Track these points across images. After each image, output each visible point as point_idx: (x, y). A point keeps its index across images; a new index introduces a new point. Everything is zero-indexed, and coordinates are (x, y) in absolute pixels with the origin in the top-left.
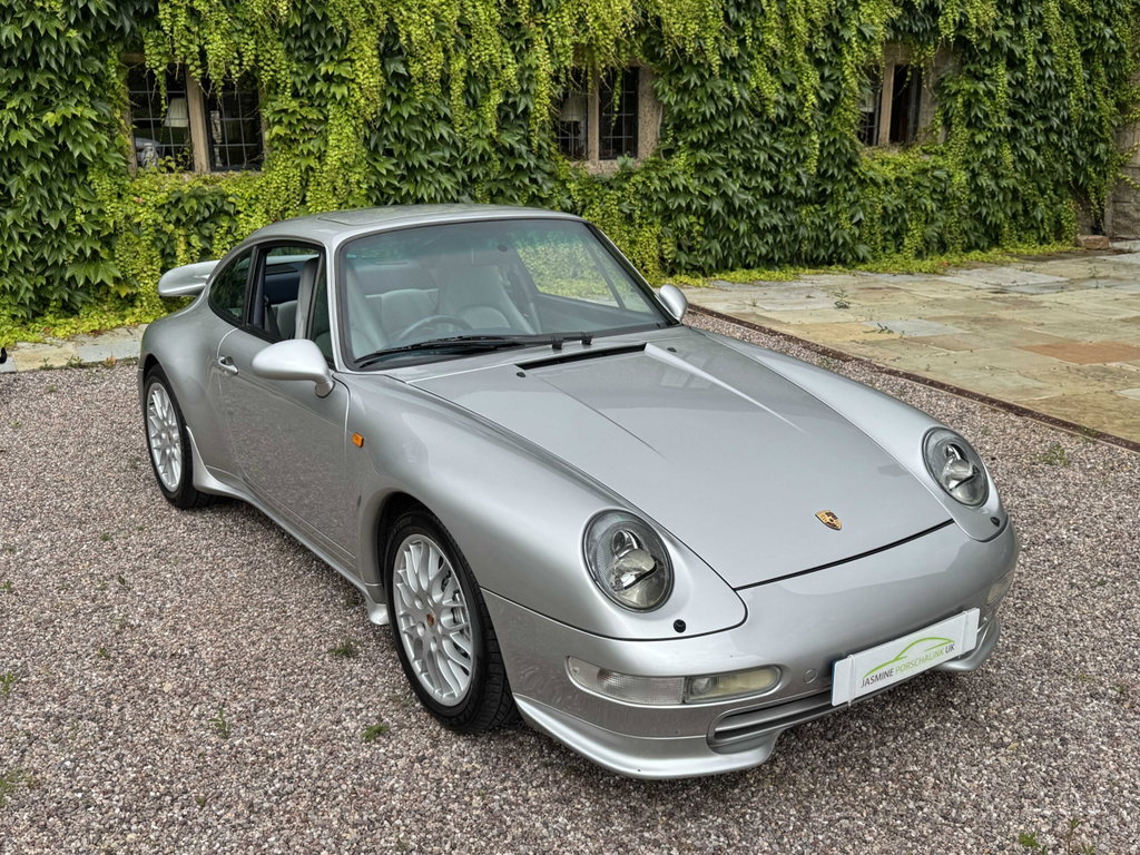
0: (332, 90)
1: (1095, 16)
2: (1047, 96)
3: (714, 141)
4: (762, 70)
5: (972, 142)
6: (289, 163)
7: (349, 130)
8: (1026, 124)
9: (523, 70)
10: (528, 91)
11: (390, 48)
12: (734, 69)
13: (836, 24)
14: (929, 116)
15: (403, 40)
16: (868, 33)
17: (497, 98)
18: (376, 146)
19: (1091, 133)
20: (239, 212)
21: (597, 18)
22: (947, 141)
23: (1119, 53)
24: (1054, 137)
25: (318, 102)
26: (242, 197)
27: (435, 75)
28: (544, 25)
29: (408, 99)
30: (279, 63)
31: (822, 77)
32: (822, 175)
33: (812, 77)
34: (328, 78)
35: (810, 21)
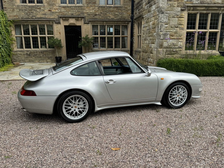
1: (6, 26)
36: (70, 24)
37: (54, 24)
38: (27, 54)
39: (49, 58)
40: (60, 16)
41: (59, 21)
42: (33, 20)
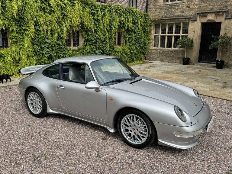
0: (25, 32)
1: (145, 26)
2: (139, 38)
3: (93, 44)
4: (100, 32)
5: (130, 45)
6: (16, 47)
7: (29, 40)
8: (137, 42)
9: (61, 30)
10: (62, 34)
11: (36, 24)
12: (96, 32)
13: (111, 25)
14: (123, 41)
15: (39, 23)
16: (115, 27)
17: (57, 35)
18: (34, 43)
19: (145, 44)
20: (5, 57)
21: (73, 21)
22: (126, 45)
23: (148, 32)
24: (140, 45)
25: (22, 34)
26: (5, 53)
27: (45, 30)
28: (64, 22)
29: (40, 34)
30: (13, 26)
31: (109, 34)
32: (110, 50)
33: (107, 34)
34: (24, 30)
35: (107, 24)
36: (207, 20)
37: (190, 22)
38: (160, 53)
39: (178, 59)
40: (197, 12)
41: (195, 18)
42: (170, 18)
